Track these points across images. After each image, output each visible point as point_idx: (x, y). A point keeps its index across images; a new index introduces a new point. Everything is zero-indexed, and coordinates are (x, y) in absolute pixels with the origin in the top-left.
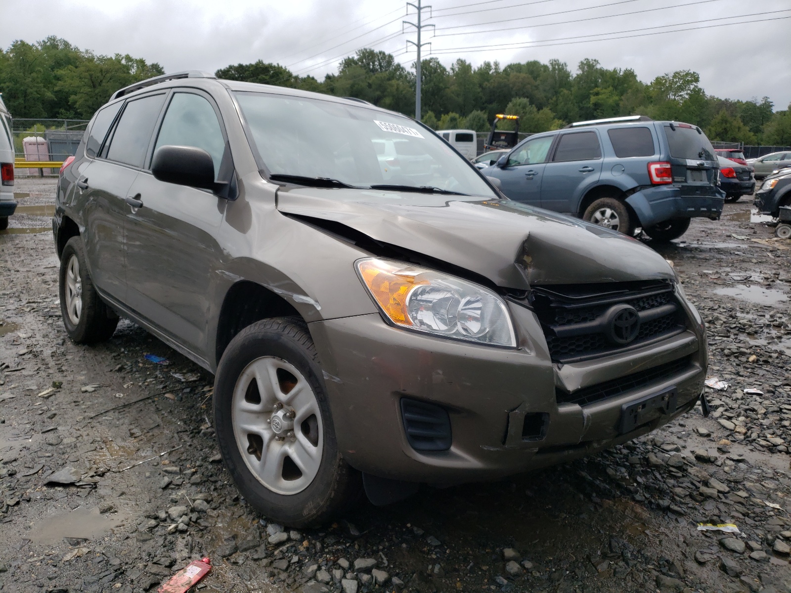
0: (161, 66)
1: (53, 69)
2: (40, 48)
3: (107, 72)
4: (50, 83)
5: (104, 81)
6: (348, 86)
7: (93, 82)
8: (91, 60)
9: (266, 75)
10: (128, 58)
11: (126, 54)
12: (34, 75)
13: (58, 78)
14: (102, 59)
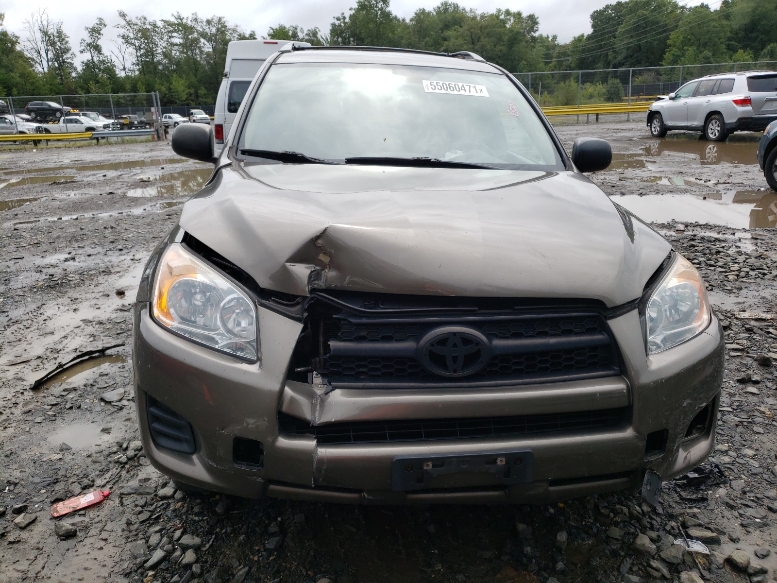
0: (536, 17)
1: (442, 32)
2: (435, 13)
3: (486, 27)
4: (439, 44)
5: (482, 37)
6: (749, 10)
7: (472, 39)
8: (474, 18)
9: (646, 10)
10: (508, 13)
11: (506, 8)
12: (427, 39)
13: (445, 39)
14: (483, 17)
